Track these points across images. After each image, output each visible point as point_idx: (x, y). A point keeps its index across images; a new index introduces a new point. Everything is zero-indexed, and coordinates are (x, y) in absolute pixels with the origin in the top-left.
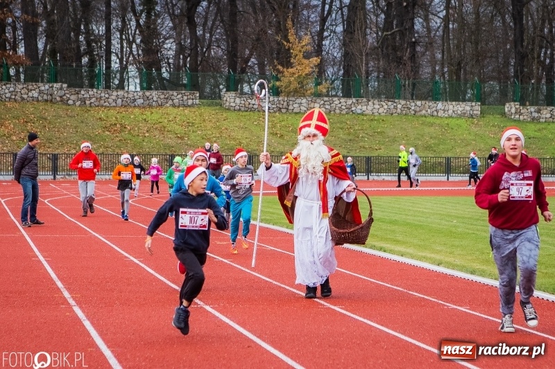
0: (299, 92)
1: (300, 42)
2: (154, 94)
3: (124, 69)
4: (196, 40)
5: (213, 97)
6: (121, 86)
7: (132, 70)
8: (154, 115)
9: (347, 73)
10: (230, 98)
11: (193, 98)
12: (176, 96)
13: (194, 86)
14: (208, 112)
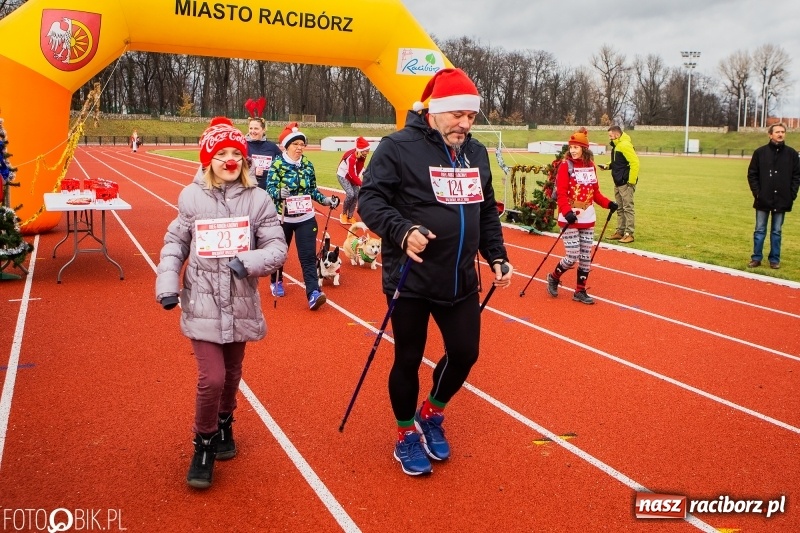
0: (186, 115)
1: (187, 97)
2: (135, 115)
3: (121, 106)
4: (148, 96)
5: (155, 117)
6: (120, 113)
7: (124, 107)
8: (136, 123)
9: (203, 109)
10: (162, 117)
11: (149, 117)
12: (143, 116)
13: (149, 113)
14: (155, 122)
